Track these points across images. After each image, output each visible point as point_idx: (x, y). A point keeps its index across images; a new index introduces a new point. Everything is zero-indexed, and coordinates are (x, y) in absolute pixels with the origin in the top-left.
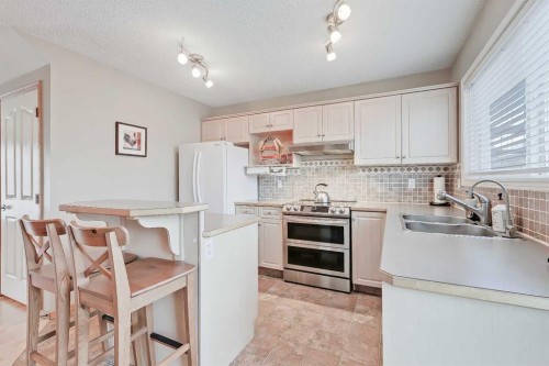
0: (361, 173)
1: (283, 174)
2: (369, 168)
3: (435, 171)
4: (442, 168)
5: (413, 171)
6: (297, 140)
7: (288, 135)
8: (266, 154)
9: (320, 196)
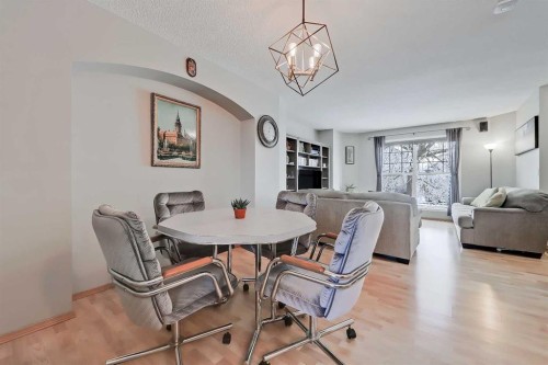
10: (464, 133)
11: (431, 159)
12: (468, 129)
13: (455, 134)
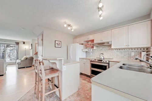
0: (115, 50)
1: (91, 51)
2: (117, 49)
3: (142, 50)
4: (145, 49)
5: (133, 50)
6: (95, 42)
7: (93, 41)
8: (87, 46)
9: (101, 57)
10: (20, 44)
11: (11, 48)
12: (21, 43)
13: (18, 43)
